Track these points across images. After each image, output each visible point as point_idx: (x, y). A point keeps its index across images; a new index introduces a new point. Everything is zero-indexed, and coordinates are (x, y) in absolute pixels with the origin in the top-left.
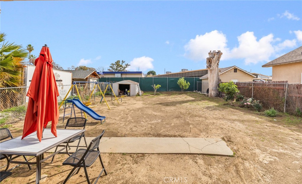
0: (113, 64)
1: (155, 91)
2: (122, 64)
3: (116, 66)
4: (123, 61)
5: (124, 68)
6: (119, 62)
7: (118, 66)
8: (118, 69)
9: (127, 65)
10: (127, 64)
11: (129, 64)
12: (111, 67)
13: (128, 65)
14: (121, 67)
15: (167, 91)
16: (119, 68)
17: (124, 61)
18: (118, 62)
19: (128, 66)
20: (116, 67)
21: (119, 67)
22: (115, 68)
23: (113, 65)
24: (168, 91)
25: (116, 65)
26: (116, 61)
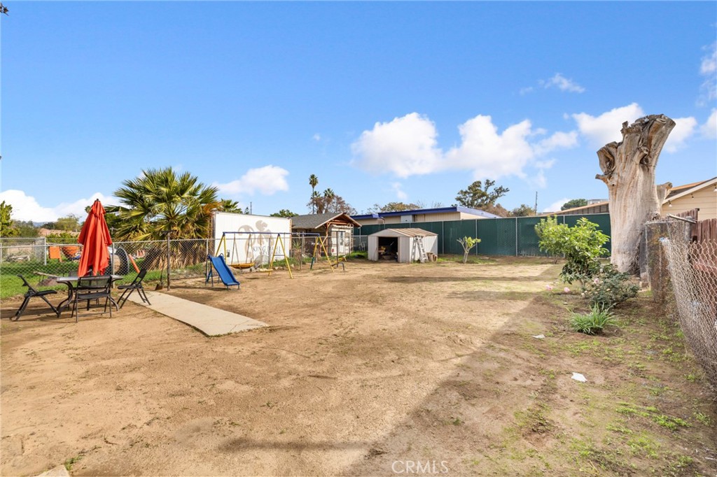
0: (464, 191)
1: (467, 252)
2: (486, 189)
3: (472, 197)
4: (488, 181)
5: (493, 199)
6: (479, 186)
7: (475, 195)
8: (476, 202)
9: (500, 191)
10: (500, 188)
11: (505, 188)
12: (459, 199)
13: (504, 191)
14: (484, 198)
15: (514, 254)
16: (480, 200)
17: (491, 182)
18: (477, 184)
19: (502, 193)
20: (471, 199)
21: (479, 198)
22: (468, 202)
23: (464, 195)
24: (519, 255)
25: (469, 193)
26: (470, 184)
